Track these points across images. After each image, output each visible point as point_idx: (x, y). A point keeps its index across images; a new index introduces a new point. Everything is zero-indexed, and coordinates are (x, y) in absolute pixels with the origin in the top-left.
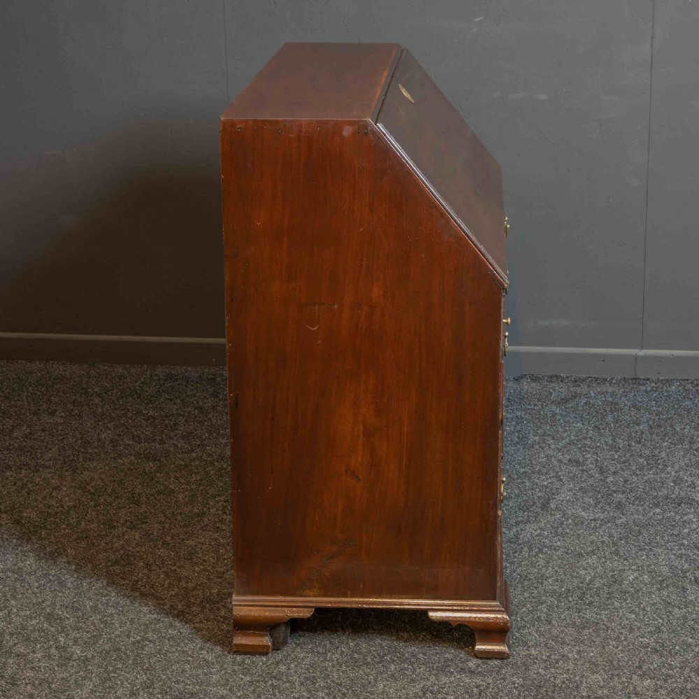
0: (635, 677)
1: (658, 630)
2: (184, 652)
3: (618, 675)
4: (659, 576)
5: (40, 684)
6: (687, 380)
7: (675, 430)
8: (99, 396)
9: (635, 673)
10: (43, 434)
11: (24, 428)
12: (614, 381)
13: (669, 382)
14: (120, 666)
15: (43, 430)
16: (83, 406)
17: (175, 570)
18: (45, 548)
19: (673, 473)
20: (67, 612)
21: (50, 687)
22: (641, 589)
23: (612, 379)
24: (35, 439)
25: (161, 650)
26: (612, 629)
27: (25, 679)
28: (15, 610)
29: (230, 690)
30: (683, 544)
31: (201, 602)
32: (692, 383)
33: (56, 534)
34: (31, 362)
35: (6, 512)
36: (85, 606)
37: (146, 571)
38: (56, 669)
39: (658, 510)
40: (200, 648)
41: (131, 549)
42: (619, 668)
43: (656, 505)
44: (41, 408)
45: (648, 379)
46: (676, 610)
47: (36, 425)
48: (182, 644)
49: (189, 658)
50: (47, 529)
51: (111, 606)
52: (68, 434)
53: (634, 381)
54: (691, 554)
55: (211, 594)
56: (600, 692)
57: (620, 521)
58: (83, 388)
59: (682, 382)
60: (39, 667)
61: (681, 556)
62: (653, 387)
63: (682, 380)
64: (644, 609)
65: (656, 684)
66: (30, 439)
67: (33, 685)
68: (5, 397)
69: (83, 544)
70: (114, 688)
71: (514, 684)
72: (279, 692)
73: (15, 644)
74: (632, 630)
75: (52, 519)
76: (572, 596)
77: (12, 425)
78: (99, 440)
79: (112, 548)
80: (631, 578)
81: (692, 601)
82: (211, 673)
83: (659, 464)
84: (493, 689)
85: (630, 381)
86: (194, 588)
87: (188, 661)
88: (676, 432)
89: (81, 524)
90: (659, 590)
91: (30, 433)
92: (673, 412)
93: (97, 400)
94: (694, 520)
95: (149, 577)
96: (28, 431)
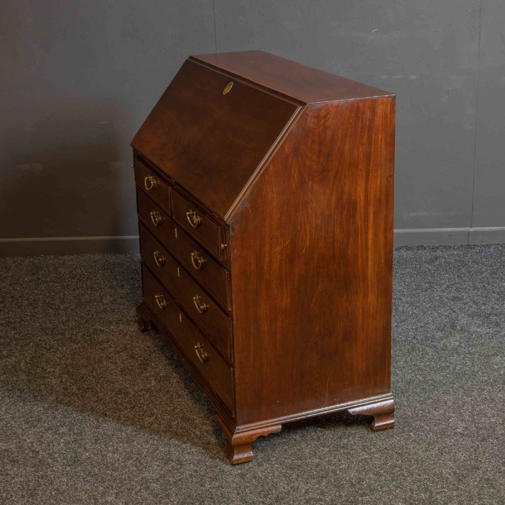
5: (198, 463)
6: (499, 244)
10: (122, 301)
11: (108, 297)
12: (456, 247)
13: (488, 246)
15: (121, 298)
18: (159, 374)
20: (193, 415)
21: (205, 464)
23: (455, 246)
24: (119, 304)
27: (186, 461)
28: (159, 416)
29: (320, 458)
32: (502, 246)
34: (93, 255)
35: (123, 351)
44: (113, 284)
45: (476, 245)
47: (115, 295)
50: (154, 361)
53: (468, 247)
58: (133, 270)
59: (496, 246)
60: (193, 452)
62: (479, 250)
63: (496, 244)
66: (115, 304)
67: (194, 464)
68: (87, 278)
71: (493, 444)
72: (351, 457)
75: (154, 355)
77: (100, 296)
82: (302, 449)
84: (481, 448)
85: (465, 247)
87: (285, 442)
89: (173, 357)
91: (114, 300)
96: (112, 299)
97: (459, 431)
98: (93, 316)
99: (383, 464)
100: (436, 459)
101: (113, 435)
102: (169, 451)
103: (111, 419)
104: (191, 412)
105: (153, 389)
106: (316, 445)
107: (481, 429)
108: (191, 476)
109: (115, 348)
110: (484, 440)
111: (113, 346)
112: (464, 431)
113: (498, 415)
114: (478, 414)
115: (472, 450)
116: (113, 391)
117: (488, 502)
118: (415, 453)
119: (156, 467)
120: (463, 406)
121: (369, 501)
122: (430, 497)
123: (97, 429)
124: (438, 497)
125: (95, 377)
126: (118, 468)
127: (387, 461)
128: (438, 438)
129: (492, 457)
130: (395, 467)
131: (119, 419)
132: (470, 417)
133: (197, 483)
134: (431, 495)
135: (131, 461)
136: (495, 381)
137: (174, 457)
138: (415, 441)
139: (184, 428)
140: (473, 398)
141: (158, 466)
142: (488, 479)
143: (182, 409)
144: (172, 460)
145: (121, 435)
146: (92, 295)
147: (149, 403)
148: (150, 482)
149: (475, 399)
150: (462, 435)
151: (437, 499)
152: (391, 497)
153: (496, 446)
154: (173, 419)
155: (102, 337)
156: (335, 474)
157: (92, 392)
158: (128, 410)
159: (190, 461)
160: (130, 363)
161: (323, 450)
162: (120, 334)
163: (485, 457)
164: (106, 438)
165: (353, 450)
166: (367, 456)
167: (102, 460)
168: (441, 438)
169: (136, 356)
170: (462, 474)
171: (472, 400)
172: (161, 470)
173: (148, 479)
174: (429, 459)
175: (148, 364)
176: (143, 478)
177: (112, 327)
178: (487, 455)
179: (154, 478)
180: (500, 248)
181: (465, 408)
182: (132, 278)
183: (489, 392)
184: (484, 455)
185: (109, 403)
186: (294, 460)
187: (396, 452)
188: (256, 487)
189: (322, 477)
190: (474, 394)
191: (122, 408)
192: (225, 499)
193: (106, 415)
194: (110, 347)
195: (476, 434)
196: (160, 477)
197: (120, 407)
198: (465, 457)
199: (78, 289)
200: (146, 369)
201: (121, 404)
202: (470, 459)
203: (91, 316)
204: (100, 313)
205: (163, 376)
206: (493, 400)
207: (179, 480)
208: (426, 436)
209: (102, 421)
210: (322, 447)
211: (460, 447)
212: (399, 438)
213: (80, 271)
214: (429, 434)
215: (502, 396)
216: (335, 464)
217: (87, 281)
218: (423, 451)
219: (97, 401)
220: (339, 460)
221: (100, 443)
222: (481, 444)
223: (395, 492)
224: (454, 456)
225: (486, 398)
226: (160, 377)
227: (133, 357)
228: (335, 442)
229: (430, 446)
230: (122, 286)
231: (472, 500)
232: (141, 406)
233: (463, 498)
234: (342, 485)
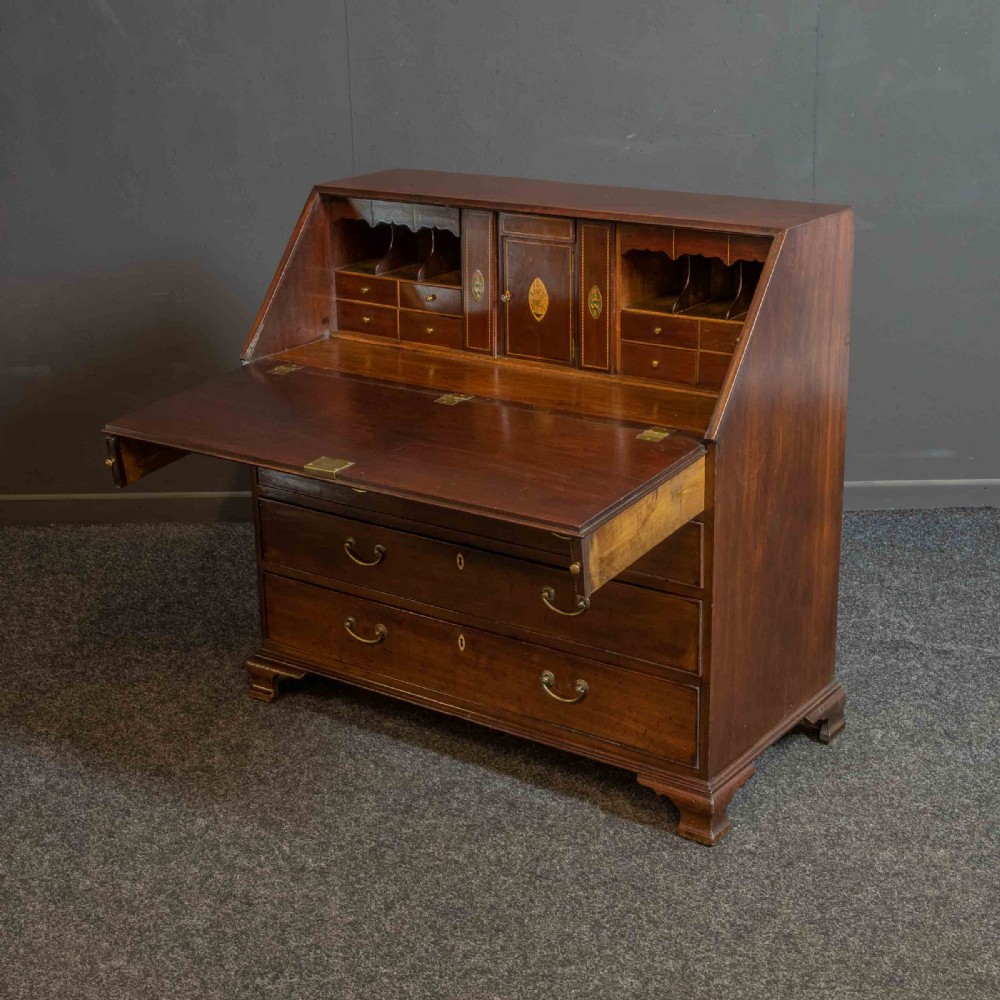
0: (927, 848)
1: (929, 792)
2: (429, 854)
3: (907, 848)
4: (907, 731)
7: (857, 567)
8: (229, 560)
9: (925, 844)
11: (158, 601)
14: (362, 875)
15: (180, 602)
16: (214, 572)
17: (384, 758)
18: (229, 740)
19: (878, 616)
20: (281, 815)
22: (894, 747)
24: (173, 613)
25: (403, 857)
26: (882, 795)
27: (260, 897)
30: (916, 694)
31: (427, 794)
33: (236, 723)
34: (140, 525)
36: (299, 808)
37: (351, 761)
38: (292, 884)
39: (876, 657)
40: (445, 847)
41: (325, 735)
42: (907, 840)
43: (873, 652)
46: (938, 768)
48: (423, 845)
49: (438, 862)
50: (223, 718)
51: (328, 805)
52: (209, 605)
54: (930, 704)
55: (435, 784)
56: (896, 867)
57: (844, 671)
58: (207, 552)
60: (273, 884)
61: (920, 707)
64: (905, 768)
65: (951, 854)
66: (168, 613)
67: (273, 904)
68: (124, 566)
69: (270, 733)
70: (365, 902)
71: (805, 871)
72: (552, 893)
73: (235, 857)
74: (902, 795)
75: (224, 706)
76: (826, 763)
77: (142, 599)
78: (246, 611)
79: (303, 735)
80: (879, 736)
81: (950, 756)
82: (468, 878)
83: (858, 606)
84: (784, 878)
86: (413, 778)
87: (437, 866)
88: (861, 570)
89: (258, 710)
90: (912, 746)
91: (166, 607)
92: (849, 547)
93: (228, 565)
94: (919, 666)
95: (357, 769)
96: (162, 605)
97: (748, 847)
98: (126, 634)
99: (607, 908)
100: (702, 899)
101: (136, 848)
102: (231, 880)
103: (136, 821)
104: (277, 809)
105: (216, 766)
106: (493, 872)
107: (786, 844)
108: (265, 925)
109: (159, 693)
110: (790, 864)
111: (155, 688)
112: (757, 848)
113: (819, 819)
114: (785, 818)
115: (766, 882)
116: (146, 770)
117: (784, 976)
118: (667, 888)
119: (204, 908)
120: (761, 803)
121: (574, 974)
122: (683, 967)
123: (110, 837)
124: (699, 967)
125: (117, 744)
126: (138, 908)
127: (614, 902)
128: (709, 861)
129: (801, 896)
130: (629, 912)
131: (150, 820)
132: (769, 822)
133: (273, 938)
134: (686, 963)
135: (162, 897)
136: (821, 758)
137: (239, 891)
138: (669, 865)
139: (263, 839)
140: (778, 788)
141: (209, 906)
142: (790, 936)
143: (262, 805)
144: (235, 896)
145: (151, 848)
146: (128, 598)
147: (206, 793)
148: (192, 936)
149: (783, 791)
150: (753, 854)
151: (696, 971)
152: (614, 967)
153: (809, 875)
154: (245, 821)
155: (138, 672)
156: (522, 924)
157: (110, 770)
158: (169, 805)
159: (266, 898)
160: (182, 720)
161: (505, 881)
162: (170, 667)
163: (788, 894)
164: (123, 855)
165: (558, 881)
166: (581, 893)
167: (113, 893)
168: (716, 860)
169: (193, 708)
170: (745, 926)
171: (777, 792)
172: (213, 913)
173: (188, 930)
174: (690, 898)
175: (211, 721)
176: (180, 928)
177: (158, 655)
178: (792, 891)
179: (199, 927)
180: (855, 518)
181: (763, 806)
182: (203, 568)
183: (808, 778)
184: (787, 891)
185: (135, 791)
186: (451, 899)
187: (633, 886)
188: (378, 946)
189: (498, 930)
190: (782, 781)
191: (158, 801)
192: (321, 968)
193: (128, 813)
194: (150, 690)
195: (776, 854)
196: (211, 926)
197: (155, 797)
198: (753, 895)
199: (106, 585)
200: (208, 732)
201: (157, 794)
202: (762, 899)
203: (123, 633)
204: (139, 629)
205: (237, 745)
206: (813, 792)
207: (242, 933)
208: (690, 858)
209: (122, 823)
210: (504, 875)
211: (746, 878)
212: (641, 861)
213: (113, 554)
214: (695, 854)
215: (830, 785)
216: (523, 906)
217: (123, 571)
218: (680, 885)
219: (116, 788)
220: (532, 900)
221: (112, 863)
222: (784, 871)
223: (624, 957)
224: (734, 893)
225: (802, 788)
226: (231, 747)
227: (186, 709)
228: (528, 868)
229: (696, 874)
230: (183, 582)
231: (758, 972)
232: (193, 797)
233: (742, 970)
234: (532, 944)
